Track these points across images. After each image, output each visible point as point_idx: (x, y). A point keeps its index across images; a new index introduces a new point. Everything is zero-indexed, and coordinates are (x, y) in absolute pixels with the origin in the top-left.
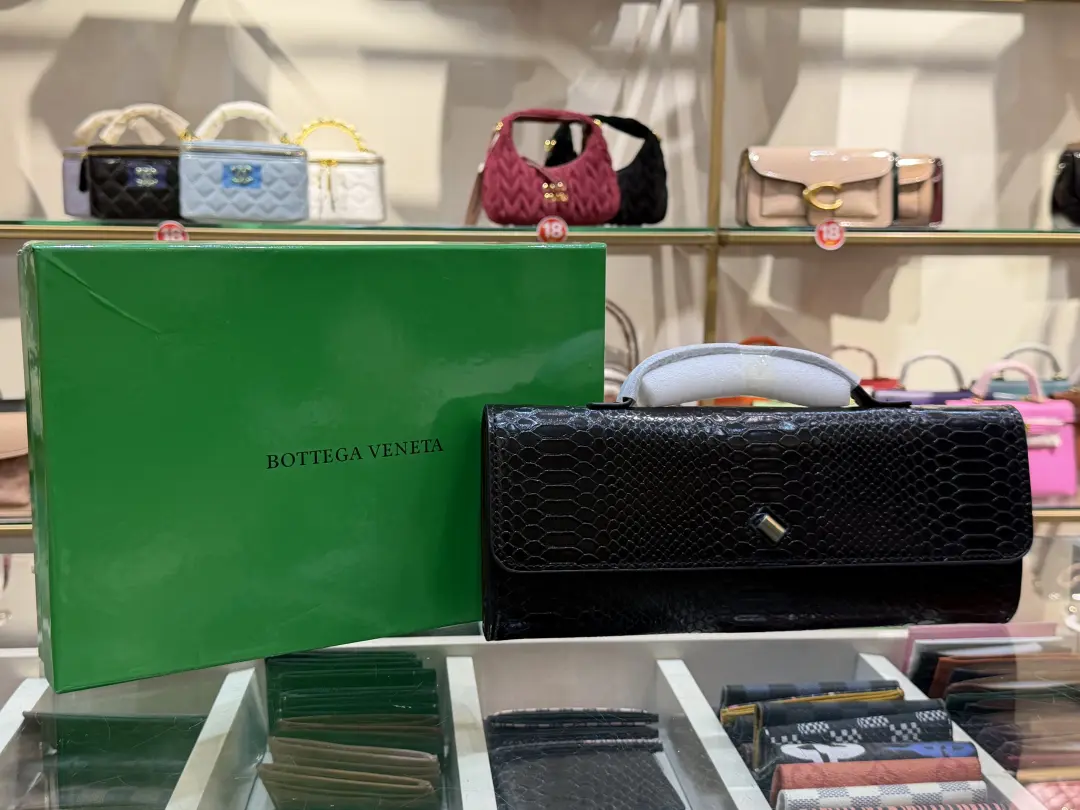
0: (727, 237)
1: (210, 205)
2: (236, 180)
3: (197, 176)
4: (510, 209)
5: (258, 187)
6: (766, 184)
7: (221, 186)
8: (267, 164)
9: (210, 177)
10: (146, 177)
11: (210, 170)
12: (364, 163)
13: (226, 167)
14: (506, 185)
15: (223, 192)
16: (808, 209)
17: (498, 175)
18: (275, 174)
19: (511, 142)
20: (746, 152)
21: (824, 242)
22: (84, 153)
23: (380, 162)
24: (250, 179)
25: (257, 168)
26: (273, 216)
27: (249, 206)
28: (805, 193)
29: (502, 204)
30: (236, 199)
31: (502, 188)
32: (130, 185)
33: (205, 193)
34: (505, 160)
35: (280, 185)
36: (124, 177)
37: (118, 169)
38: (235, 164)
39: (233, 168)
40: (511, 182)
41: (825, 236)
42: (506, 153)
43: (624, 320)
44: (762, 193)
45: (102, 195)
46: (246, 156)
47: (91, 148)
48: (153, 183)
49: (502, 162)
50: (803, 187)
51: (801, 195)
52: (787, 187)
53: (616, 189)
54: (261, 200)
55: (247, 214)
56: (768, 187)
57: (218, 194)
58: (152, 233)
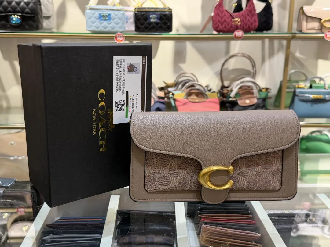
0: (295, 36)
6: (309, 18)
14: (220, 19)
16: (322, 27)
17: (218, 16)
19: (222, 5)
20: (302, 8)
21: (327, 37)
28: (321, 22)
29: (219, 26)
34: (220, 11)
41: (327, 36)
42: (221, 9)
43: (252, 62)
44: (307, 22)
50: (321, 19)
51: (320, 22)
52: (315, 19)
53: (257, 20)
56: (309, 20)
58: (113, 36)
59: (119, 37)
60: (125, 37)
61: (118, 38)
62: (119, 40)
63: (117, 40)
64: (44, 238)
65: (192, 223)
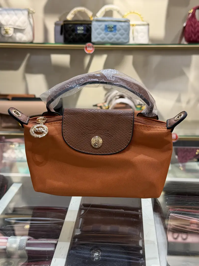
1: (101, 38)
2: (109, 30)
3: (97, 29)
4: (194, 38)
5: (115, 32)
7: (104, 32)
8: (118, 25)
9: (101, 29)
10: (80, 30)
11: (101, 27)
12: (144, 25)
13: (106, 26)
14: (193, 30)
15: (105, 34)
17: (191, 27)
18: (120, 28)
19: (195, 16)
22: (62, 23)
23: (148, 25)
24: (113, 30)
25: (115, 26)
26: (120, 41)
27: (112, 38)
29: (192, 36)
30: (109, 36)
31: (192, 32)
32: (76, 33)
33: (99, 34)
34: (193, 22)
35: (122, 31)
36: (74, 30)
37: (72, 28)
38: (109, 25)
39: (108, 27)
40: (195, 29)
42: (193, 20)
45: (67, 36)
46: (112, 23)
47: (65, 21)
48: (82, 32)
49: (192, 23)
54: (116, 36)
55: (111, 41)
57: (103, 35)
58: (84, 47)
59: (89, 47)
60: (95, 47)
61: (88, 49)
62: (89, 50)
63: (87, 51)
64: (6, 219)
65: (159, 217)
